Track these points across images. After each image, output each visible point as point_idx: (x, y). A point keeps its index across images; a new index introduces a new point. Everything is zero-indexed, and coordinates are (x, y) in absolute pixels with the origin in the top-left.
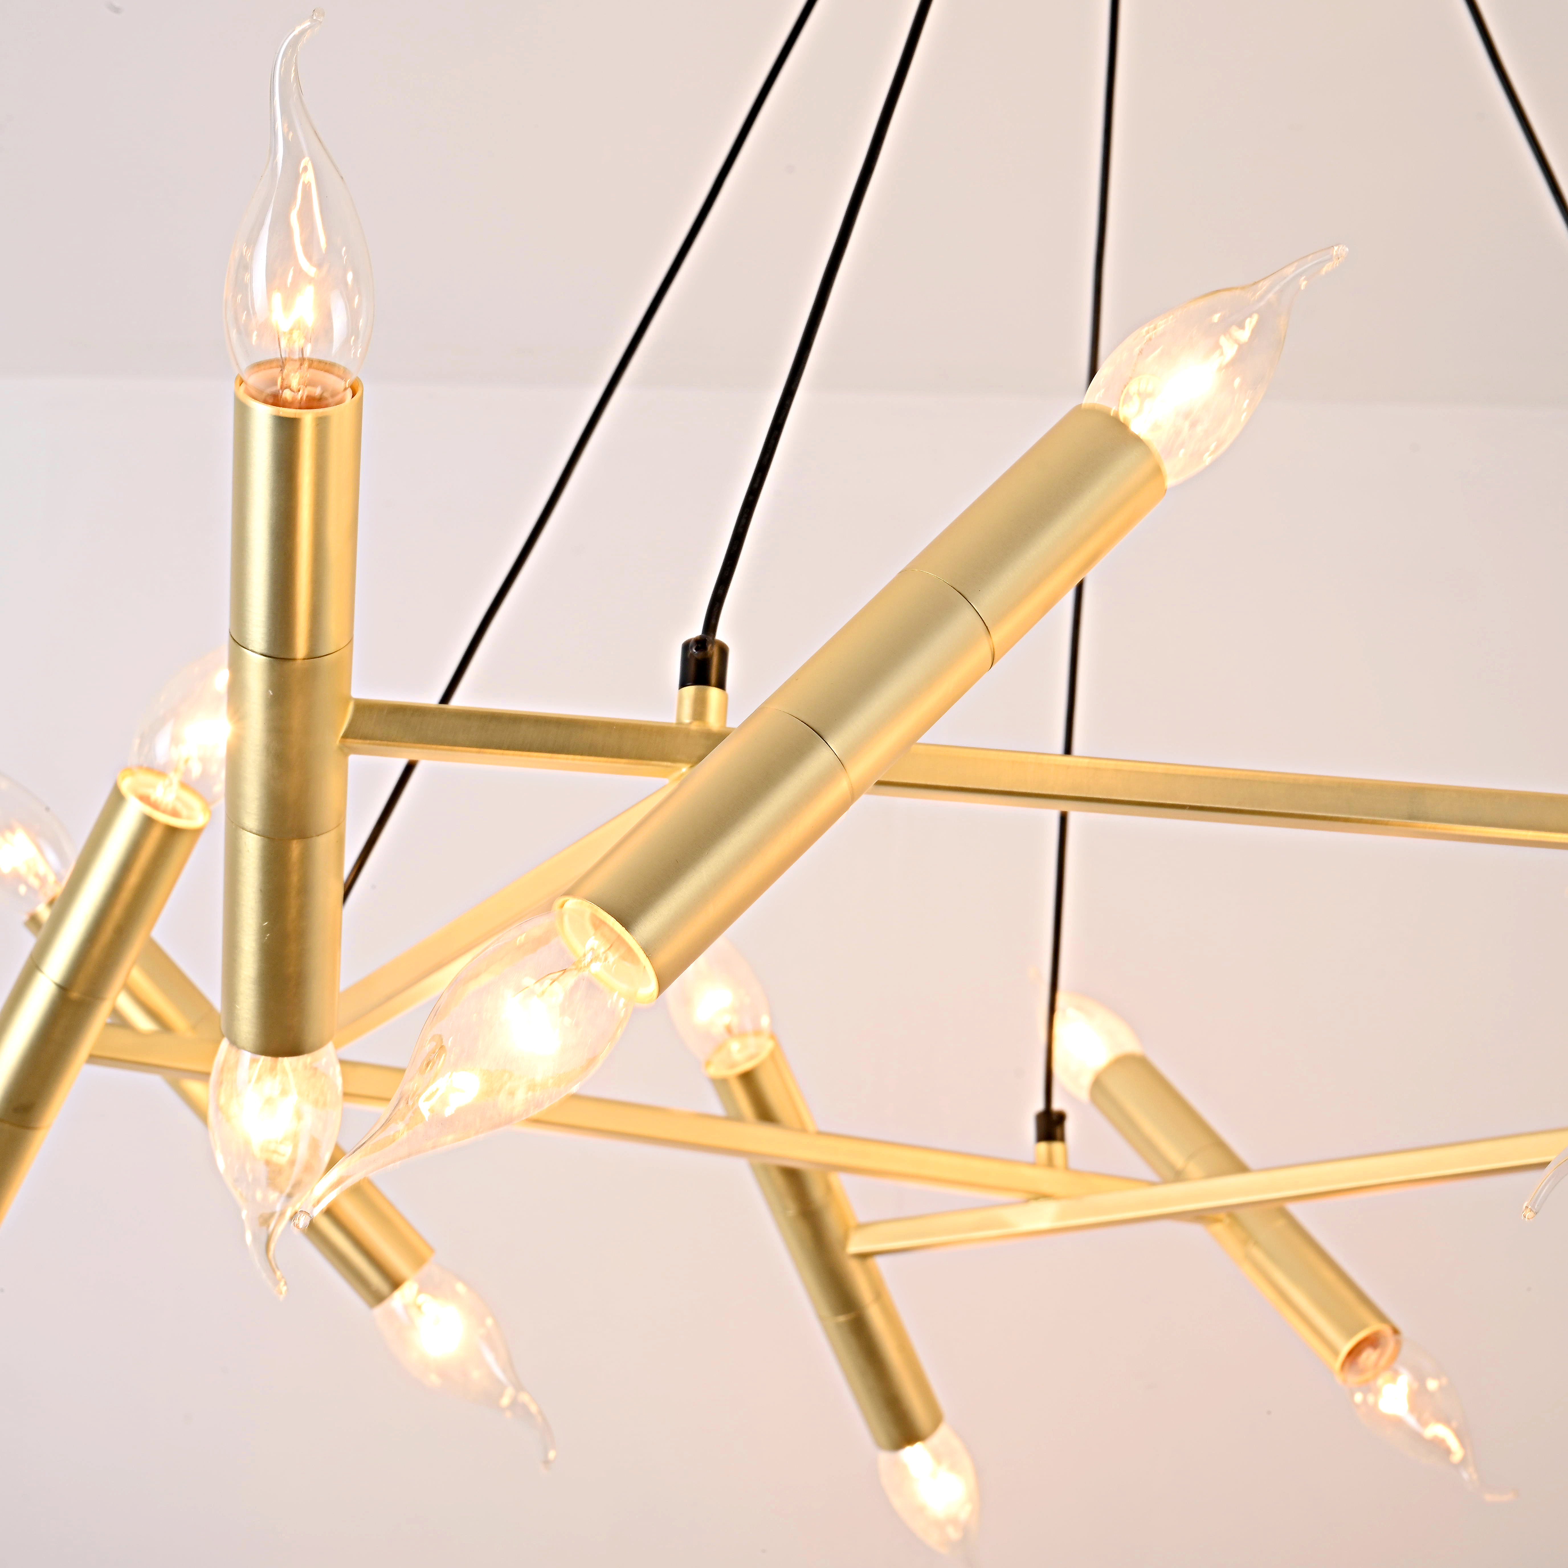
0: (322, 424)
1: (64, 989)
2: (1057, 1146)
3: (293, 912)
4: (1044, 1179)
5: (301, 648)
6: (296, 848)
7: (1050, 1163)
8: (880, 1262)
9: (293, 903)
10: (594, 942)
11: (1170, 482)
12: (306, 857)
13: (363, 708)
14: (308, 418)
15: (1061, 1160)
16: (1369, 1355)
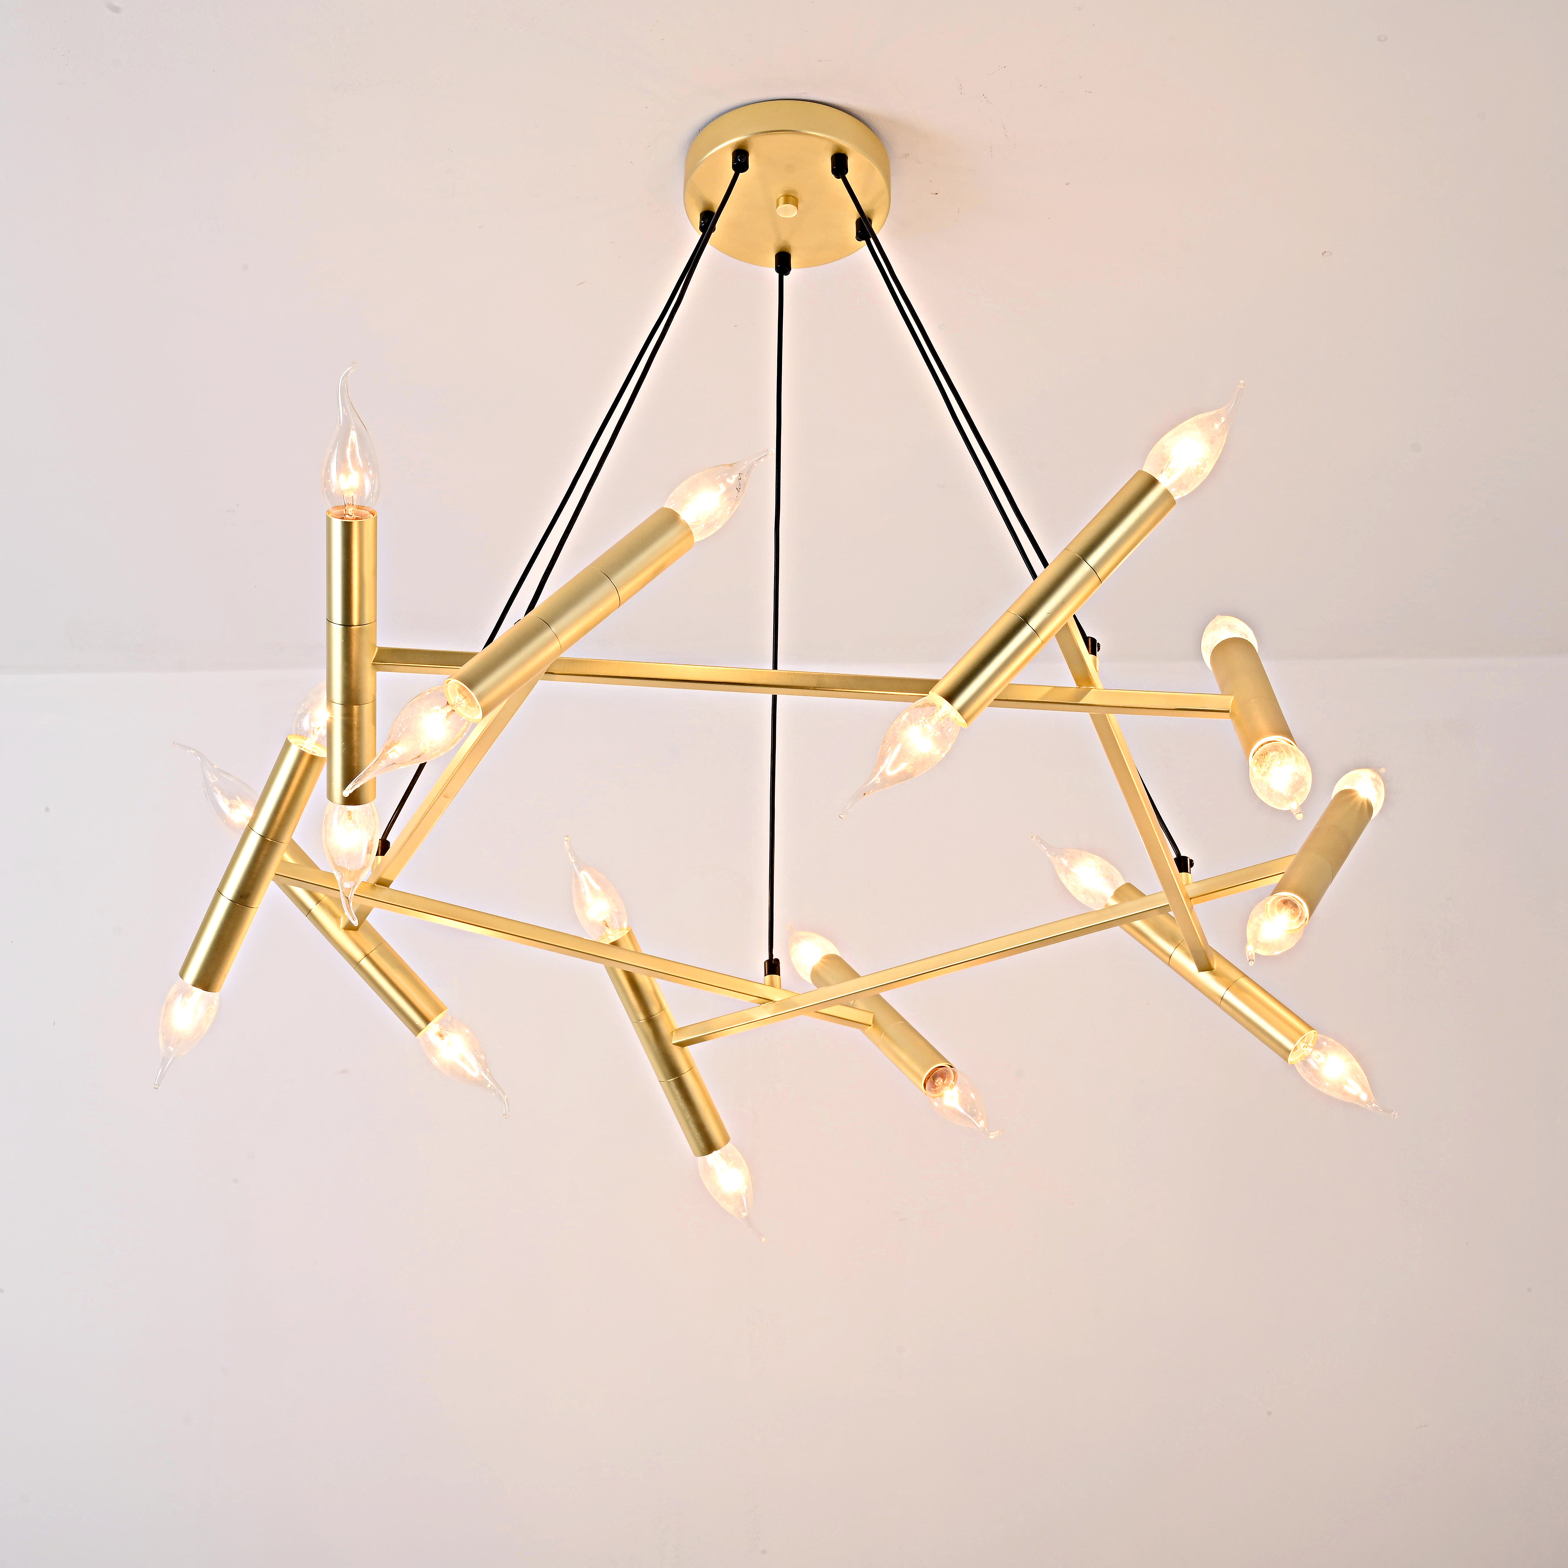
0: (361, 526)
1: (264, 837)
2: (775, 976)
3: (355, 738)
4: (768, 993)
5: (355, 620)
6: (355, 708)
7: (772, 984)
8: (689, 1049)
9: (355, 733)
10: (459, 697)
11: (697, 539)
12: (360, 713)
13: (382, 651)
14: (355, 525)
15: (778, 984)
16: (939, 1081)
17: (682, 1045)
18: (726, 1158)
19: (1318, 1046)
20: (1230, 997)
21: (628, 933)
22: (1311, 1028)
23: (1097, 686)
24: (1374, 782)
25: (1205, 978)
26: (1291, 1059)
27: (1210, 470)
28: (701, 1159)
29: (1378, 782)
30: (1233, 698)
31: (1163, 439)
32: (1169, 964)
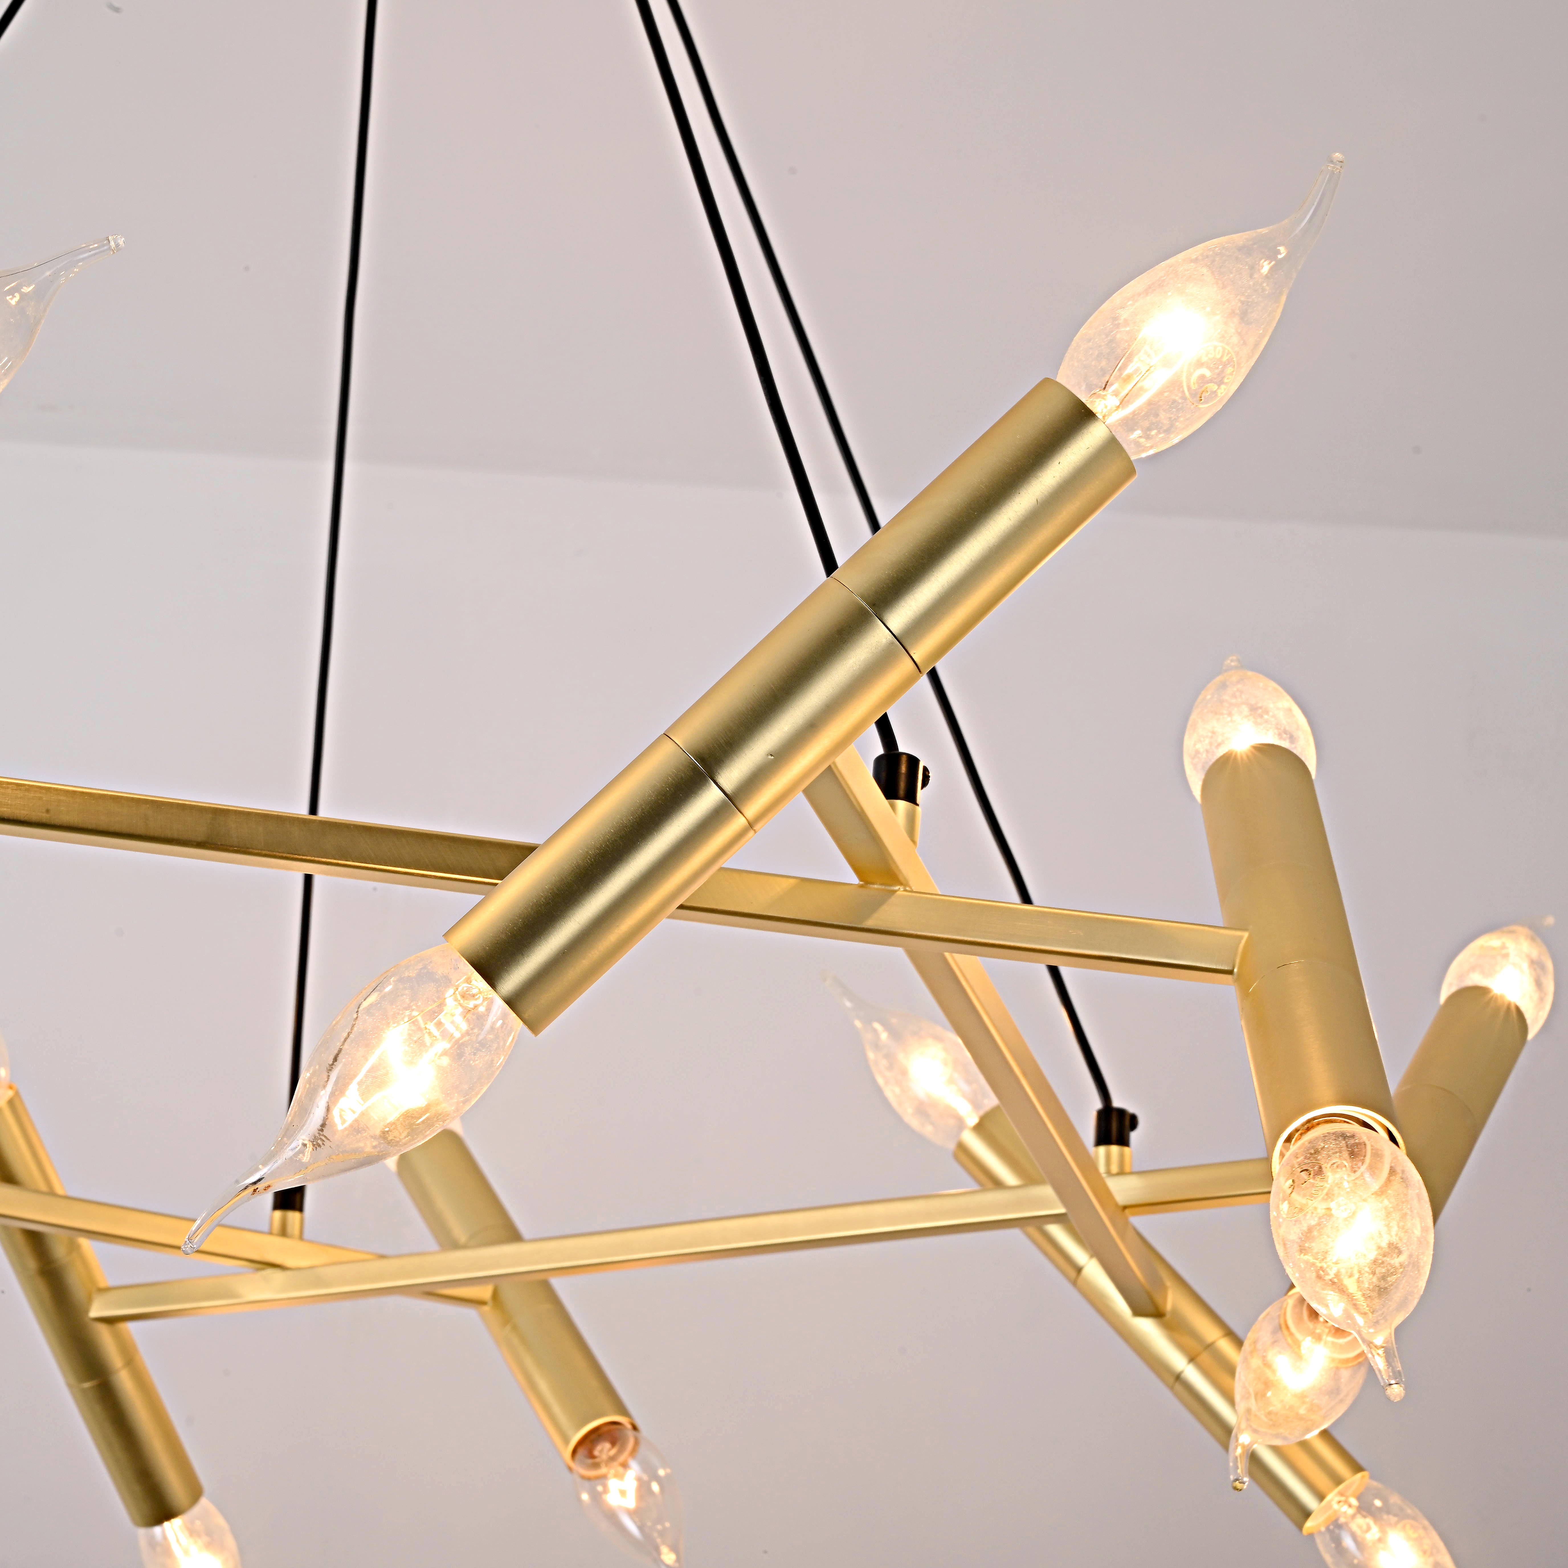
2: (294, 1214)
4: (278, 1249)
7: (284, 1231)
8: (127, 1330)
15: (296, 1232)
16: (604, 1449)
17: (110, 1321)
18: (192, 1532)
19: (1365, 1509)
20: (1192, 1375)
21: (11, 1103)
22: (1357, 1468)
23: (911, 883)
24: (1535, 970)
25: (1147, 1327)
26: (1309, 1524)
27: (1234, 388)
28: (142, 1532)
29: (1543, 967)
30: (1246, 935)
31: (1117, 298)
32: (1074, 1283)
